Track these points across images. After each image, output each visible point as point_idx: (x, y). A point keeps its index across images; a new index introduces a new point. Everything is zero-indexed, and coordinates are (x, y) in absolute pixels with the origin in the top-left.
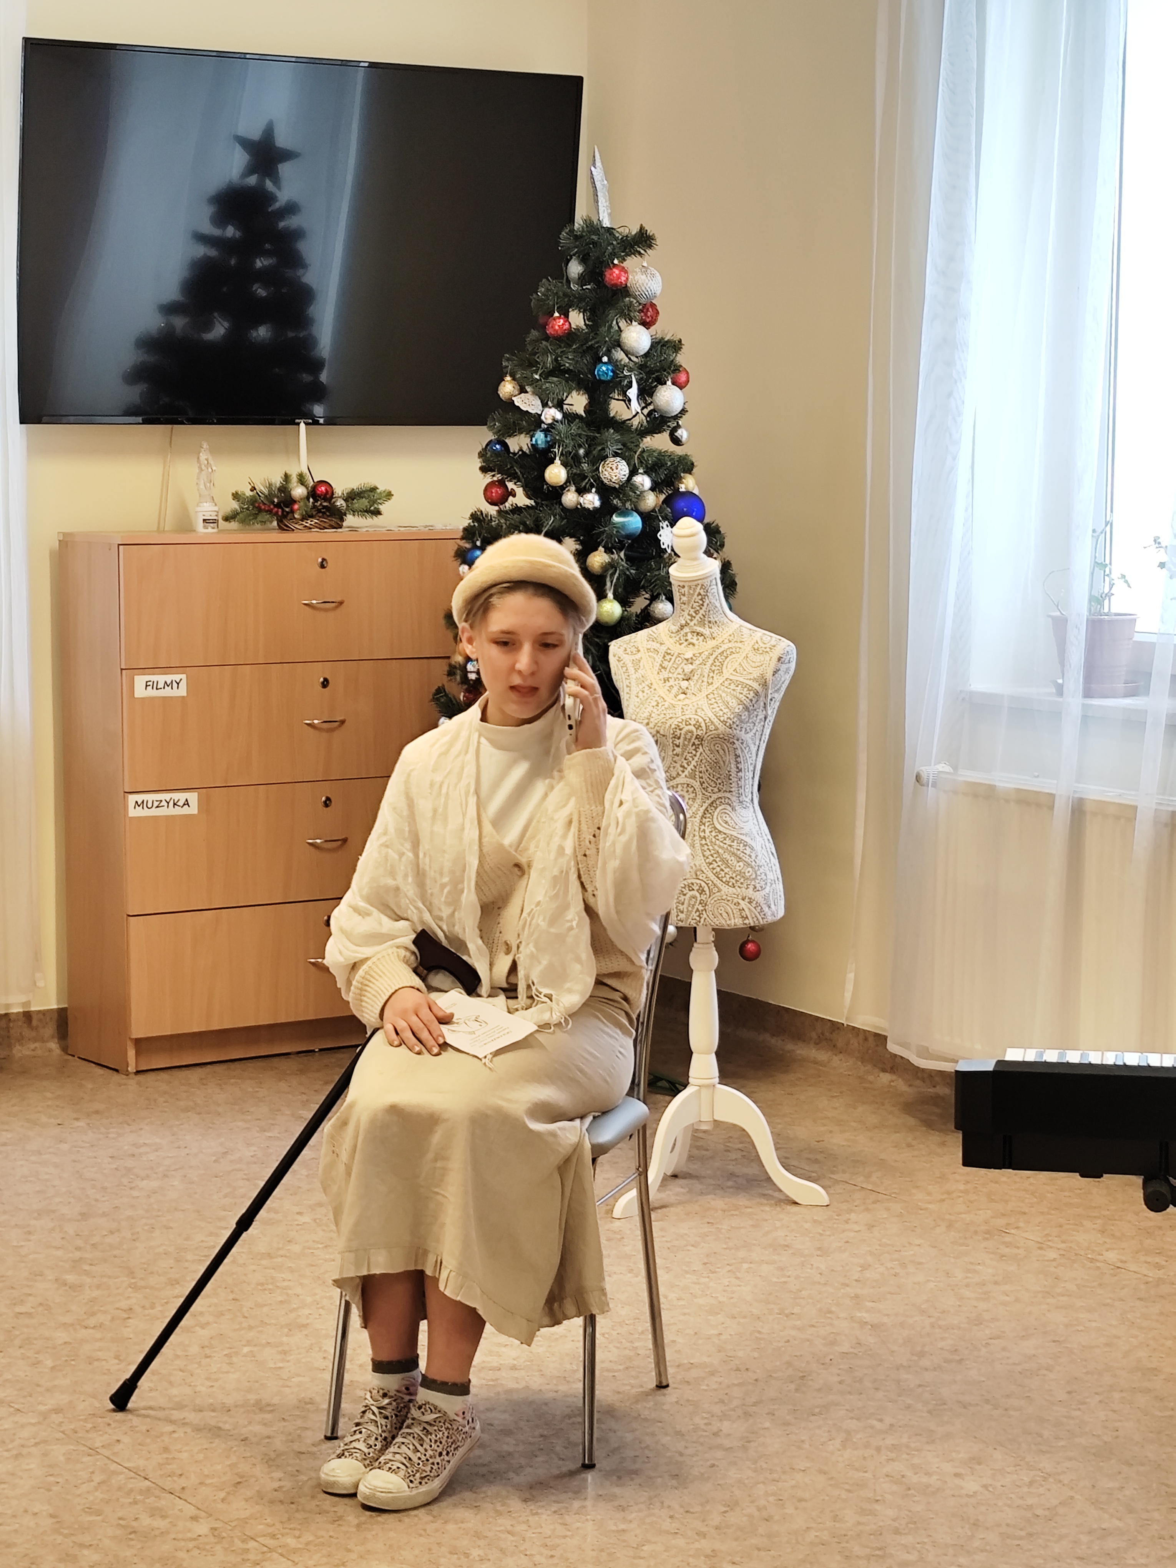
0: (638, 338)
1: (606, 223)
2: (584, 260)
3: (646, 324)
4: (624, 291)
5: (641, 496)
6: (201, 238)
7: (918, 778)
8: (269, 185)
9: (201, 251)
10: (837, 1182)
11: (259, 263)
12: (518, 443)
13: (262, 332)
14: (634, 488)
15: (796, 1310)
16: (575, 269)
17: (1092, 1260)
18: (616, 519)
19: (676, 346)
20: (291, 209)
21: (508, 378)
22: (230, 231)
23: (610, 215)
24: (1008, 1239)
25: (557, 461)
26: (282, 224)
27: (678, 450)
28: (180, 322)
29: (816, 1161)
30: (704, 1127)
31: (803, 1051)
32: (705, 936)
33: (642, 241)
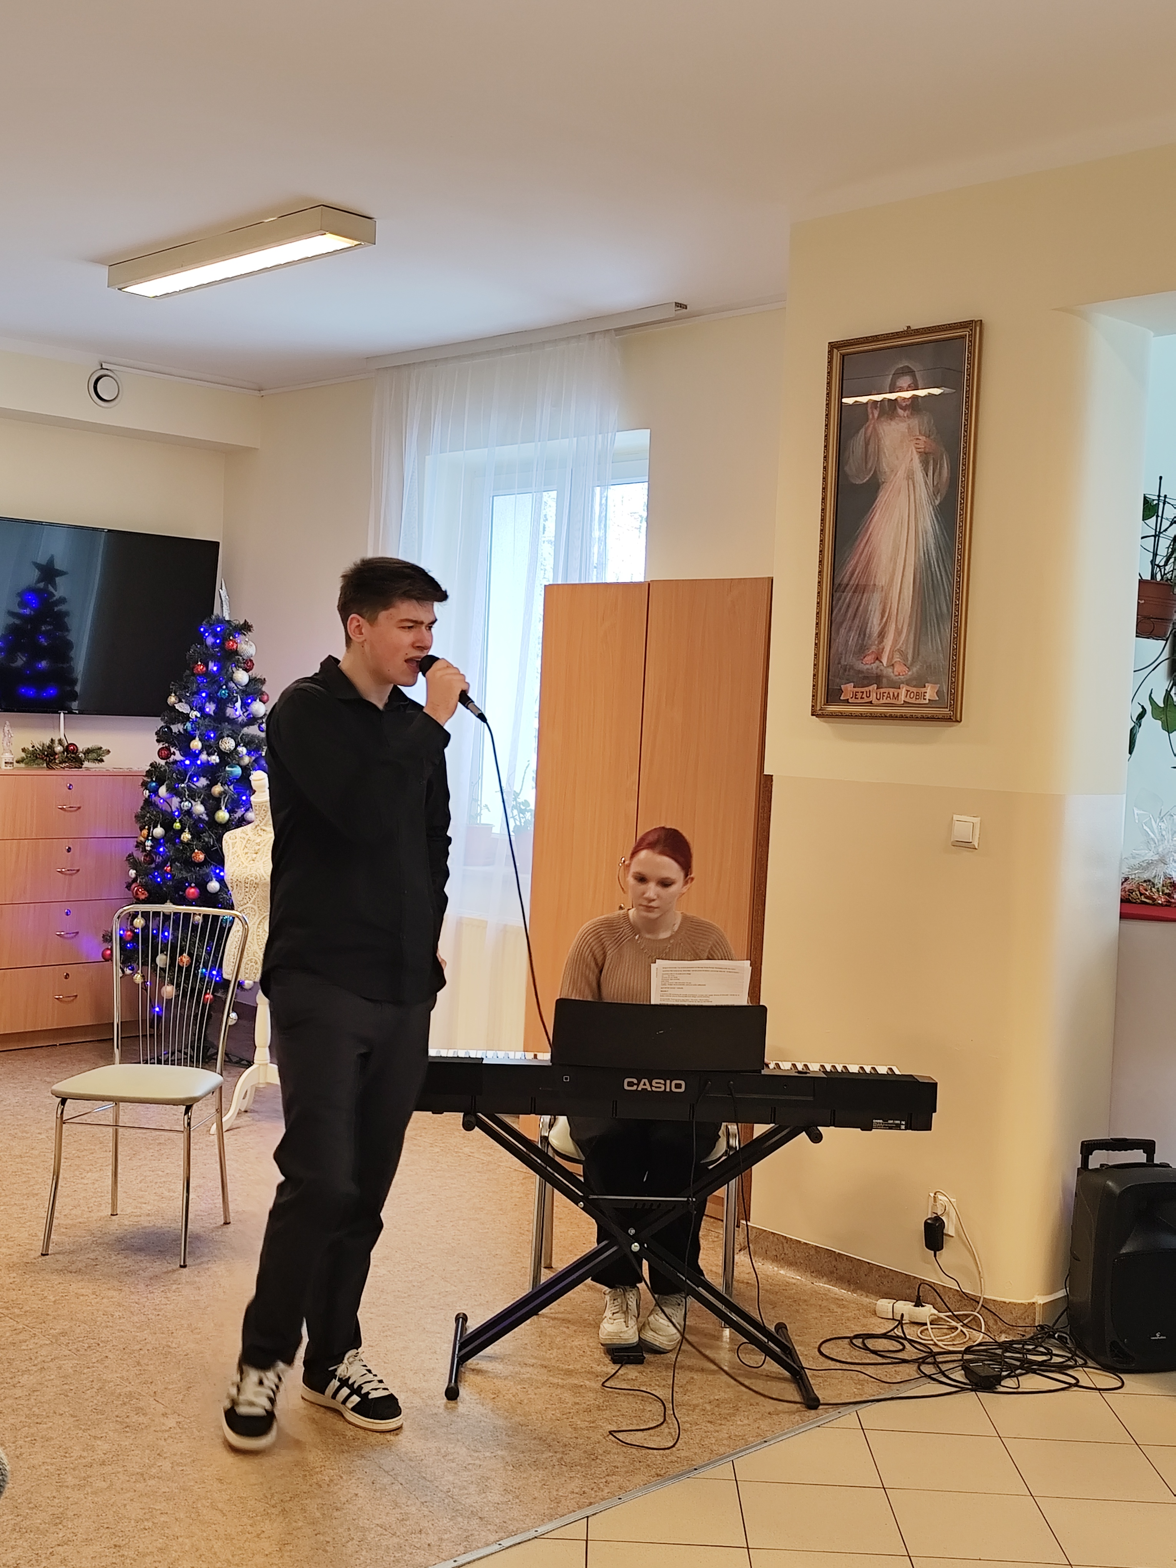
0: (242, 677)
1: (227, 618)
2: (214, 637)
3: (247, 670)
4: (236, 652)
5: (241, 758)
6: (12, 614)
8: (51, 588)
9: (11, 620)
11: (43, 628)
12: (177, 728)
13: (44, 664)
14: (237, 753)
16: (210, 640)
17: (457, 1152)
18: (227, 769)
19: (263, 682)
20: (62, 600)
21: (173, 694)
22: (27, 611)
23: (229, 614)
24: (415, 1142)
25: (197, 739)
26: (56, 609)
30: (261, 1086)
33: (246, 628)
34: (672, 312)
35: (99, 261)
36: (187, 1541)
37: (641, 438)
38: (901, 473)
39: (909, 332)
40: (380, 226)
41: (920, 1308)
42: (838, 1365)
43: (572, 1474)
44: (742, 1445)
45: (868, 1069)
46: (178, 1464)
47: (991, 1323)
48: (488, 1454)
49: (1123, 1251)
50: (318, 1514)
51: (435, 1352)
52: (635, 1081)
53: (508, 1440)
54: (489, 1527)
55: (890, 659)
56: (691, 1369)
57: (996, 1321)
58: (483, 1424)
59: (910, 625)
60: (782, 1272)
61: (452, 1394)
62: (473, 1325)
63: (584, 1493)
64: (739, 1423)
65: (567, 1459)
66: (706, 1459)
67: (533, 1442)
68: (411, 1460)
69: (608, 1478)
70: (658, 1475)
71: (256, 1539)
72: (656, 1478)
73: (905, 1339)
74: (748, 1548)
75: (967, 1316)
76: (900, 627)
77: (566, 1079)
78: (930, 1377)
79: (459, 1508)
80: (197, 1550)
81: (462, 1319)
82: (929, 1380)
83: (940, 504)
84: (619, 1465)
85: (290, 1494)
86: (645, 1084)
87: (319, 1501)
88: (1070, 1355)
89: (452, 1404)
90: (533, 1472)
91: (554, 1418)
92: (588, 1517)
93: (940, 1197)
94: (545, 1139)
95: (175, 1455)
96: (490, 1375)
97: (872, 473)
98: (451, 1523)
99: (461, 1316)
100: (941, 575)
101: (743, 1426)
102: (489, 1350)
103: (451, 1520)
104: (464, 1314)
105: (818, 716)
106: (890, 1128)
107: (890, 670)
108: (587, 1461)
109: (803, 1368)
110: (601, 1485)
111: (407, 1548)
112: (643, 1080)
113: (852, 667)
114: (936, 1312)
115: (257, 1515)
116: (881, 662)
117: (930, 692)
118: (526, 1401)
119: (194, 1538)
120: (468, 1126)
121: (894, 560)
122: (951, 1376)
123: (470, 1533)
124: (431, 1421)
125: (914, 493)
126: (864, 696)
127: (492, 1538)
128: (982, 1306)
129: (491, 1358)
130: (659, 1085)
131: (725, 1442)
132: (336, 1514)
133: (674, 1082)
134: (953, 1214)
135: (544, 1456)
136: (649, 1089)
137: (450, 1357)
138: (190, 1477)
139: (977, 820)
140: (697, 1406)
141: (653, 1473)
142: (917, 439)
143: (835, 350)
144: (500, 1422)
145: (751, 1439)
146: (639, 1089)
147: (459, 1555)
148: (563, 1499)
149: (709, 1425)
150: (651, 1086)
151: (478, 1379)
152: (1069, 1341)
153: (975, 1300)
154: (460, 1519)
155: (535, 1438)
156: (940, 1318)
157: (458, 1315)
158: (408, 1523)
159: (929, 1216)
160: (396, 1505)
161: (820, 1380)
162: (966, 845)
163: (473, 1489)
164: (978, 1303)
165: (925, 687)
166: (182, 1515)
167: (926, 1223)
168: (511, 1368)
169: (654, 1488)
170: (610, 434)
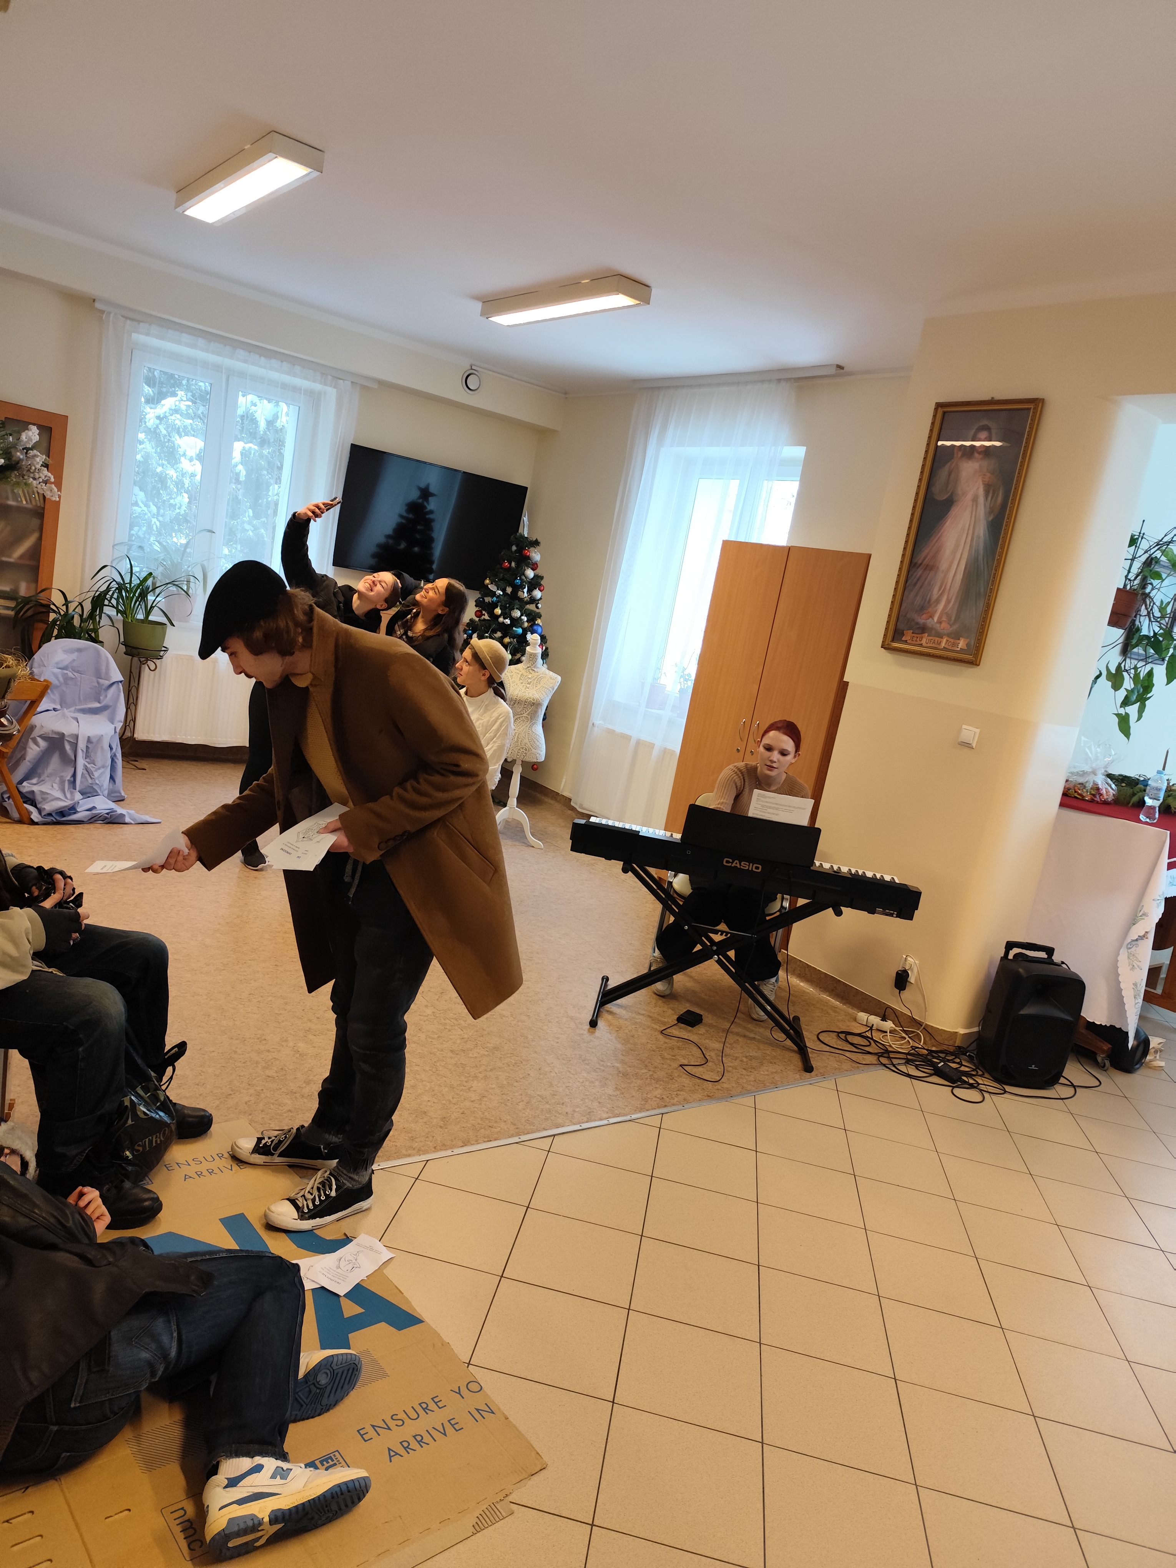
0: (530, 573)
1: (526, 536)
2: (517, 546)
3: (533, 570)
4: (528, 558)
5: (523, 623)
6: (401, 516)
7: (593, 724)
8: (425, 504)
9: (400, 520)
10: (547, 842)
11: (418, 527)
12: (488, 599)
13: (416, 549)
14: (522, 620)
15: (525, 880)
16: (514, 548)
17: (617, 878)
18: (514, 629)
19: (542, 578)
20: (431, 512)
21: (488, 579)
22: (411, 516)
23: (528, 533)
24: (594, 867)
25: (499, 608)
26: (427, 516)
27: (537, 611)
28: (390, 541)
29: (542, 835)
31: (546, 800)
32: (519, 762)
33: (536, 543)
34: (833, 371)
35: (477, 298)
36: (428, 1084)
37: (800, 452)
38: (970, 496)
39: (992, 402)
40: (654, 292)
41: (884, 1022)
42: (828, 1049)
43: (657, 1086)
44: (762, 1086)
45: (878, 876)
46: (429, 1037)
47: (927, 1039)
48: (609, 1064)
49: (1021, 1012)
50: (505, 1082)
51: (587, 997)
52: (731, 861)
53: (622, 1058)
54: (604, 1109)
55: (940, 617)
56: (738, 1034)
57: (930, 1039)
58: (609, 1045)
59: (957, 598)
60: (802, 984)
61: (593, 1024)
62: (612, 984)
63: (663, 1098)
64: (762, 1073)
65: (655, 1076)
66: (739, 1091)
67: (638, 1061)
68: (563, 1059)
69: (679, 1092)
70: (708, 1096)
71: (467, 1091)
72: (706, 1098)
73: (872, 1039)
74: (756, 1151)
75: (913, 1032)
76: (950, 598)
77: (689, 852)
78: (884, 1065)
79: (588, 1094)
80: (433, 1091)
81: (605, 979)
82: (884, 1068)
83: (993, 520)
84: (686, 1085)
85: (491, 1067)
86: (736, 864)
87: (507, 1075)
88: (974, 1068)
89: (592, 1030)
90: (634, 1080)
91: (651, 1049)
92: (662, 1114)
93: (909, 958)
94: (670, 883)
95: (429, 1031)
96: (618, 1016)
97: (950, 493)
98: (581, 1102)
99: (605, 977)
100: (984, 567)
101: (764, 1075)
102: (619, 1001)
103: (582, 1100)
104: (607, 977)
105: (885, 648)
106: (887, 915)
107: (938, 625)
108: (667, 1079)
109: (807, 1047)
110: (673, 1096)
111: (554, 1112)
112: (736, 861)
113: (913, 620)
114: (894, 1026)
115: (470, 1077)
116: (933, 619)
117: (962, 644)
118: (636, 1036)
119: (432, 1084)
120: (625, 870)
121: (954, 552)
122: (898, 1067)
123: (592, 1110)
124: (579, 1038)
125: (976, 511)
126: (918, 640)
127: (605, 1115)
128: (924, 1028)
129: (620, 1006)
130: (745, 866)
131: (752, 1083)
132: (516, 1084)
133: (755, 865)
134: (915, 970)
135: (642, 1071)
136: (739, 867)
137: (596, 1001)
138: (435, 1046)
139: (978, 731)
140: (737, 1058)
141: (705, 1094)
142: (984, 475)
143: (940, 408)
144: (619, 1046)
145: (768, 1084)
146: (733, 866)
147: (583, 1123)
148: (649, 1100)
149: (743, 1070)
150: (740, 865)
151: (610, 1017)
152: (975, 1059)
153: (920, 1024)
154: (587, 1101)
155: (638, 1060)
156: (895, 1030)
157: (603, 977)
158: (556, 1097)
159: (900, 969)
160: (551, 1085)
161: (816, 1055)
162: (967, 745)
163: (597, 1083)
164: (922, 1026)
165: (959, 639)
166: (427, 1068)
167: (897, 973)
168: (630, 1014)
169: (705, 1104)
170: (780, 447)
